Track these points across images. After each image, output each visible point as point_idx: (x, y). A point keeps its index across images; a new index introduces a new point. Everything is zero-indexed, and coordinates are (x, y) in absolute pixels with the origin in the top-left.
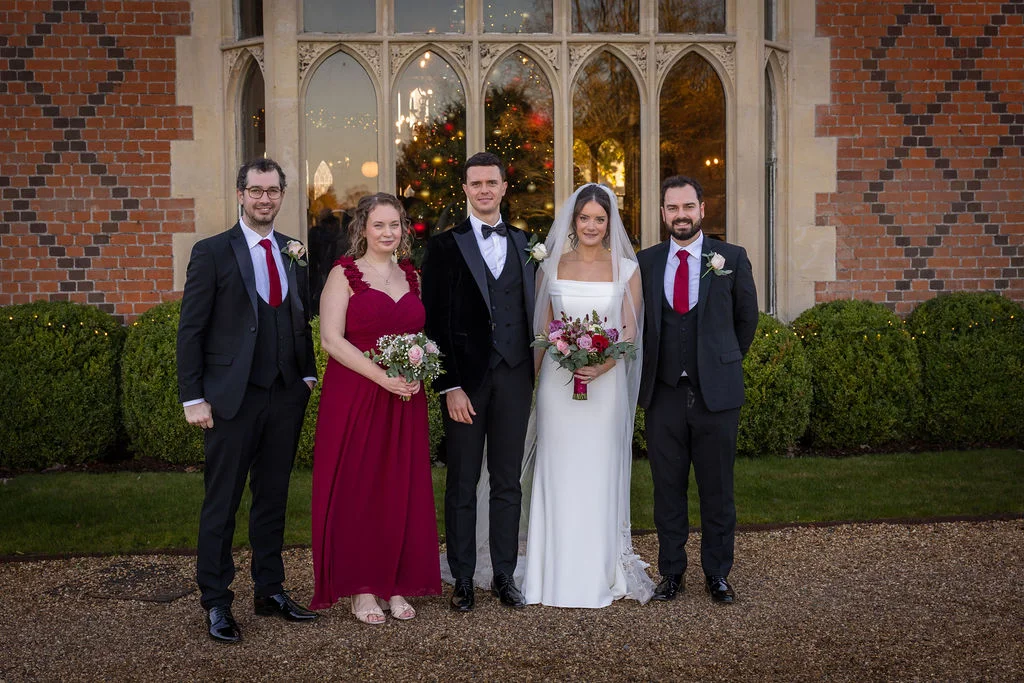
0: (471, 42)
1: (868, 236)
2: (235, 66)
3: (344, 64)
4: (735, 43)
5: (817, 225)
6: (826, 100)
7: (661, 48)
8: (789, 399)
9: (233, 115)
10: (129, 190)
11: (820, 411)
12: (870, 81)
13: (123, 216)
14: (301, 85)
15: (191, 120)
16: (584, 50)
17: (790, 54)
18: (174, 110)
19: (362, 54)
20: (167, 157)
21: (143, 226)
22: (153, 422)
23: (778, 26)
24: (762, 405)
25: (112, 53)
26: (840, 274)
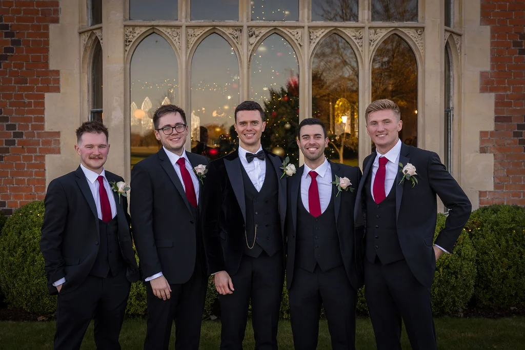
0: (242, 27)
1: (516, 161)
2: (87, 43)
3: (157, 42)
4: (423, 28)
5: (481, 153)
6: (487, 67)
7: (372, 31)
8: (459, 276)
9: (86, 77)
10: (17, 125)
11: (482, 282)
12: (517, 56)
13: (13, 143)
14: (126, 56)
15: (58, 79)
16: (320, 33)
17: (463, 37)
18: (48, 73)
19: (168, 36)
20: (43, 104)
21: (26, 150)
22: (16, 285)
23: (454, 18)
24: (440, 281)
25: (7, 35)
26: (497, 186)
